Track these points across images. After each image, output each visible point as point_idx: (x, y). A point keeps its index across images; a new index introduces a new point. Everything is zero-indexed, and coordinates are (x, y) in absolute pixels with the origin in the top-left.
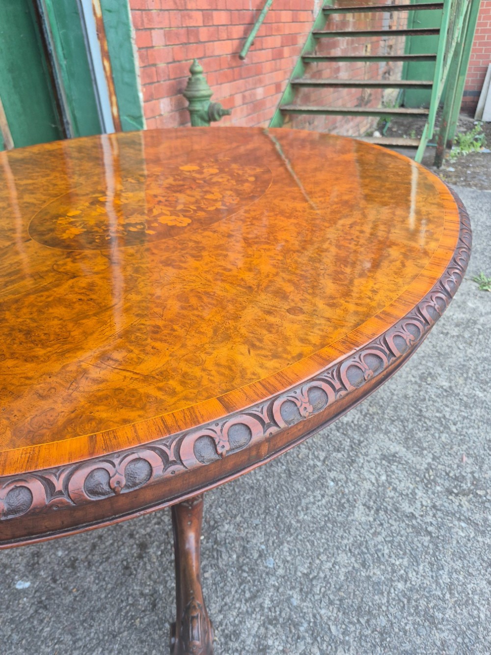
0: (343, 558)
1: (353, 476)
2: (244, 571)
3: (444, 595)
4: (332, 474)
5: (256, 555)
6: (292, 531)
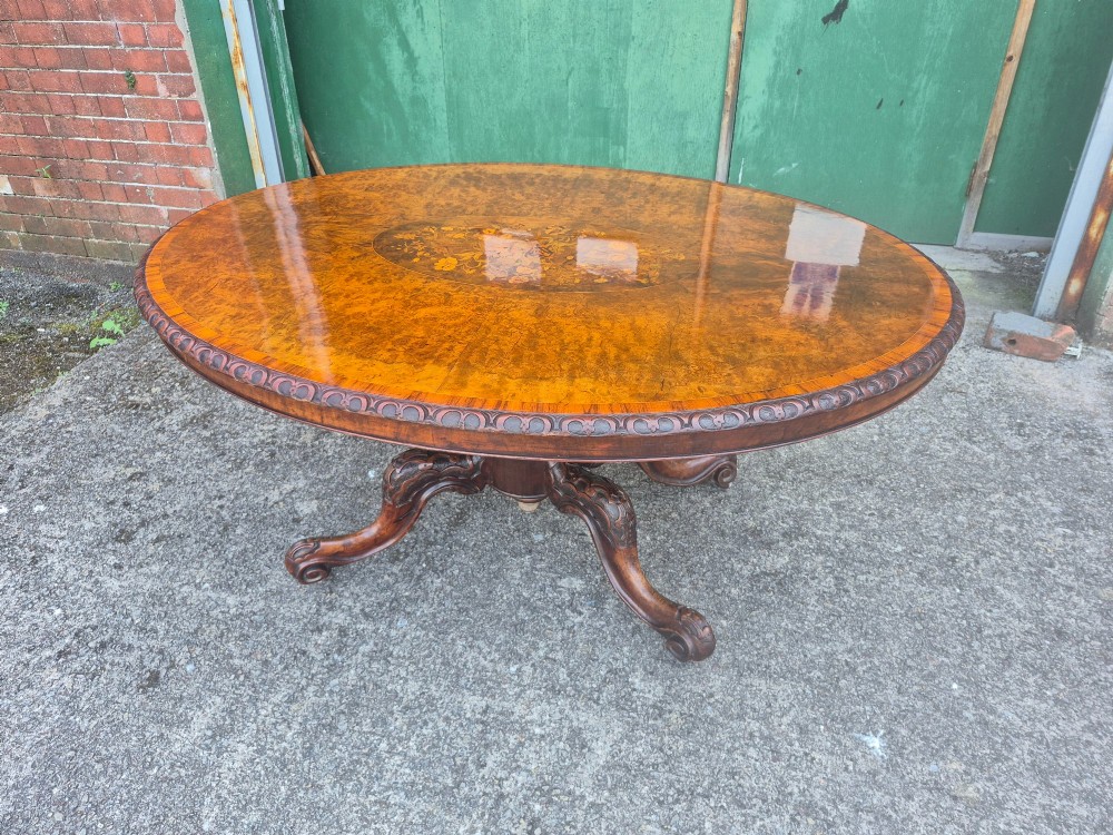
0: (413, 686)
1: (530, 693)
2: (391, 603)
3: (373, 794)
4: (528, 669)
5: (408, 609)
6: (440, 636)
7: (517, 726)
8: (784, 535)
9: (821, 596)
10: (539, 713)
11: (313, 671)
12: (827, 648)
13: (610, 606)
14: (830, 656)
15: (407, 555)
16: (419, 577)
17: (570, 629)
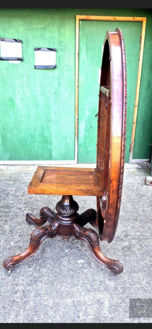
0: (51, 301)
1: (83, 294)
2: (34, 279)
4: (80, 288)
5: (40, 280)
6: (52, 285)
7: (83, 304)
8: (125, 236)
9: (138, 249)
10: (88, 298)
11: (20, 306)
12: (145, 262)
13: (93, 264)
14: (146, 263)
15: (33, 265)
16: (39, 270)
17: (86, 274)
